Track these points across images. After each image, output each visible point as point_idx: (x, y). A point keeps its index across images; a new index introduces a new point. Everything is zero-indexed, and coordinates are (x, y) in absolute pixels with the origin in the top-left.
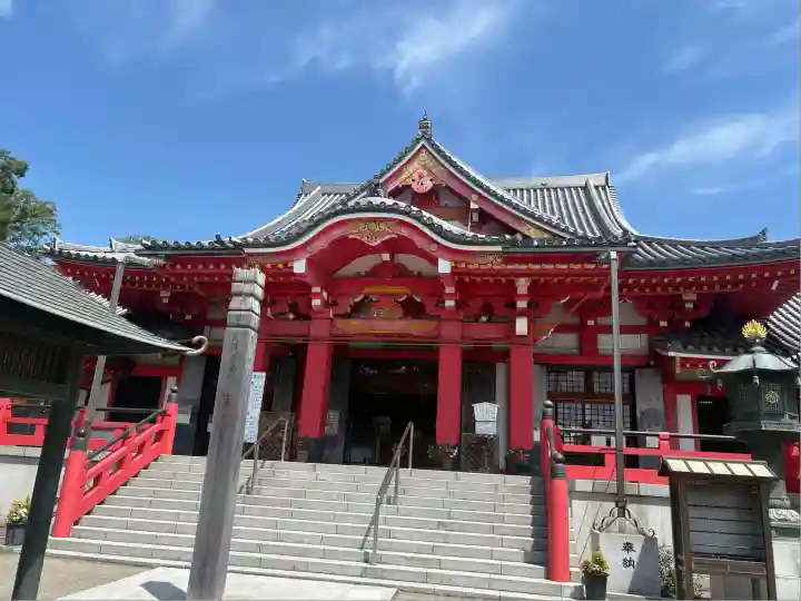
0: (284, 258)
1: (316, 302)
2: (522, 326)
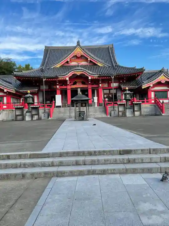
0: (65, 78)
1: (68, 83)
2: (100, 85)
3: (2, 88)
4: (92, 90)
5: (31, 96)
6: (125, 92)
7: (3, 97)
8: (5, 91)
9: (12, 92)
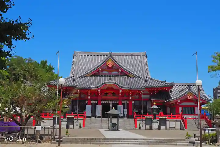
0: (98, 90)
6: (152, 107)
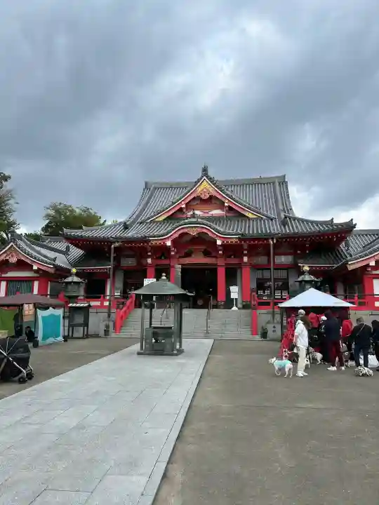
0: (164, 241)
1: (173, 253)
2: (245, 259)
3: (29, 262)
4: (226, 269)
5: (76, 279)
6: (301, 278)
7: (30, 281)
8: (35, 267)
9: (49, 270)
